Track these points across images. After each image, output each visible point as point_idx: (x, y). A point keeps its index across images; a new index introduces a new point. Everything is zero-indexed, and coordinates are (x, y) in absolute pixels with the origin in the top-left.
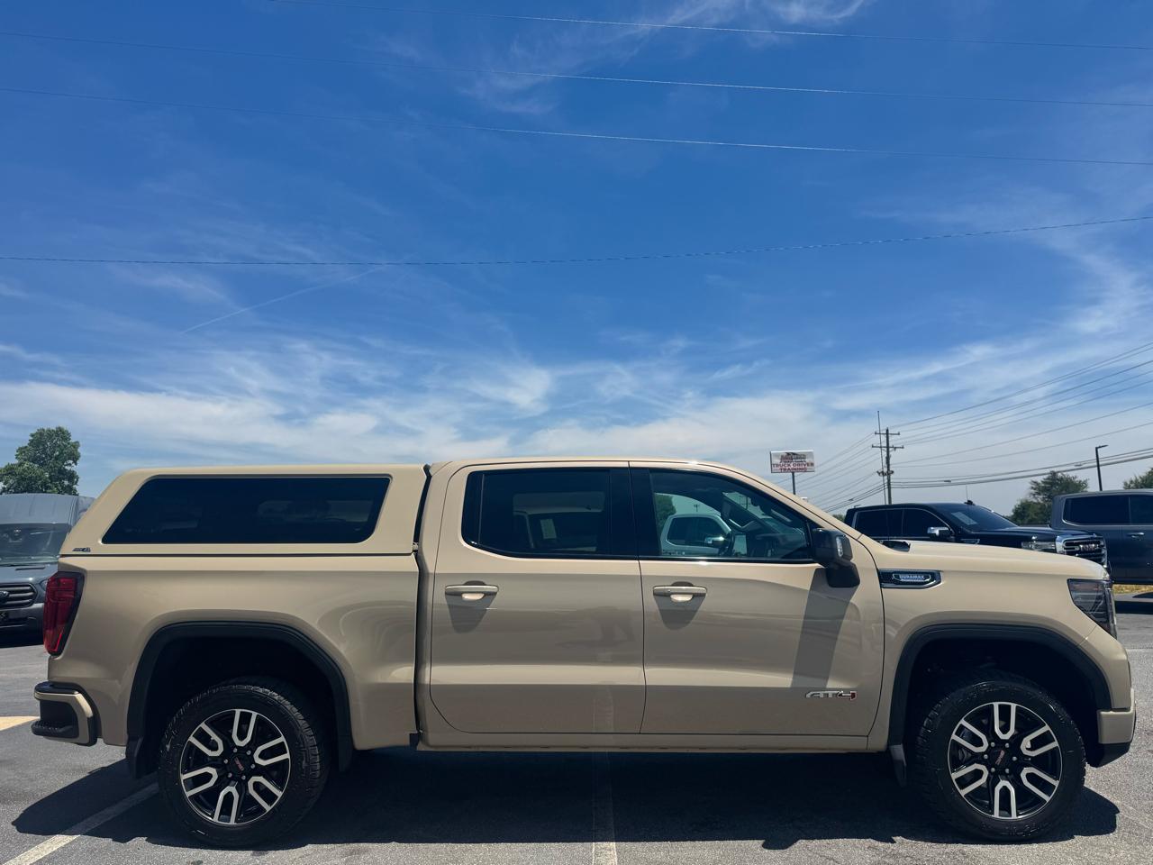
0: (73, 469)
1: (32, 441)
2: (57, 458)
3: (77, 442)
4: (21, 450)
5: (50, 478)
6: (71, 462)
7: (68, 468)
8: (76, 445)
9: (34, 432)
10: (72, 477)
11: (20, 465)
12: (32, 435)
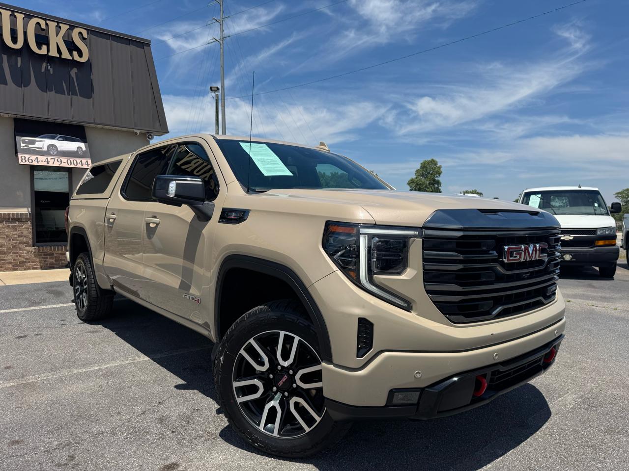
0: (439, 179)
1: (421, 166)
2: (432, 174)
3: (441, 166)
4: (417, 171)
5: (429, 184)
6: (438, 175)
7: (437, 179)
8: (440, 167)
9: (422, 162)
10: (438, 183)
11: (416, 178)
12: (421, 164)
